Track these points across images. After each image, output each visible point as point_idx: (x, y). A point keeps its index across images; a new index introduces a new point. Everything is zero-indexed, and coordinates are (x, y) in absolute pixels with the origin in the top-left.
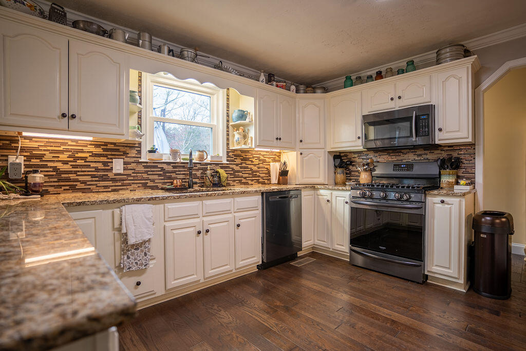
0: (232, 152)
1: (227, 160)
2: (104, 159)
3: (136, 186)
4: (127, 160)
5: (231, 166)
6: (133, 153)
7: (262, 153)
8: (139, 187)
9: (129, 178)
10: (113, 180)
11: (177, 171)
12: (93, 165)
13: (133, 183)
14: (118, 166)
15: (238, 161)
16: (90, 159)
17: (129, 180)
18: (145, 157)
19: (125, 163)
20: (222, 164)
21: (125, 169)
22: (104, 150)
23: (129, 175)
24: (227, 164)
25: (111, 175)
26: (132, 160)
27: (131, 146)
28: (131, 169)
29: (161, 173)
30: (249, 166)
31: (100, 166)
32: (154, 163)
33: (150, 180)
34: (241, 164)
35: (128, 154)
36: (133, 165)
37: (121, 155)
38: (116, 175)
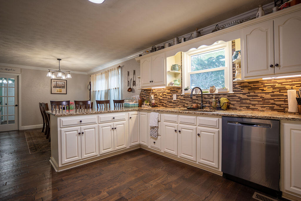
0: (238, 84)
1: (233, 91)
2: (170, 95)
3: (181, 106)
4: (178, 94)
5: (238, 95)
6: (179, 91)
7: (278, 81)
8: (182, 106)
9: (178, 102)
10: (174, 103)
11: (198, 99)
12: (168, 97)
13: (180, 105)
14: (175, 97)
15: (246, 91)
16: (167, 95)
17: (178, 103)
18: (184, 93)
19: (177, 96)
20: (229, 94)
21: (177, 98)
22: (171, 91)
23: (178, 101)
24: (234, 94)
25: (172, 101)
26: (179, 94)
27: (179, 88)
28: (179, 98)
29: (191, 100)
30: (259, 95)
31: (169, 97)
32: (187, 95)
33: (186, 103)
34: (249, 93)
35: (178, 92)
36: (180, 96)
37: (175, 92)
38: (174, 101)
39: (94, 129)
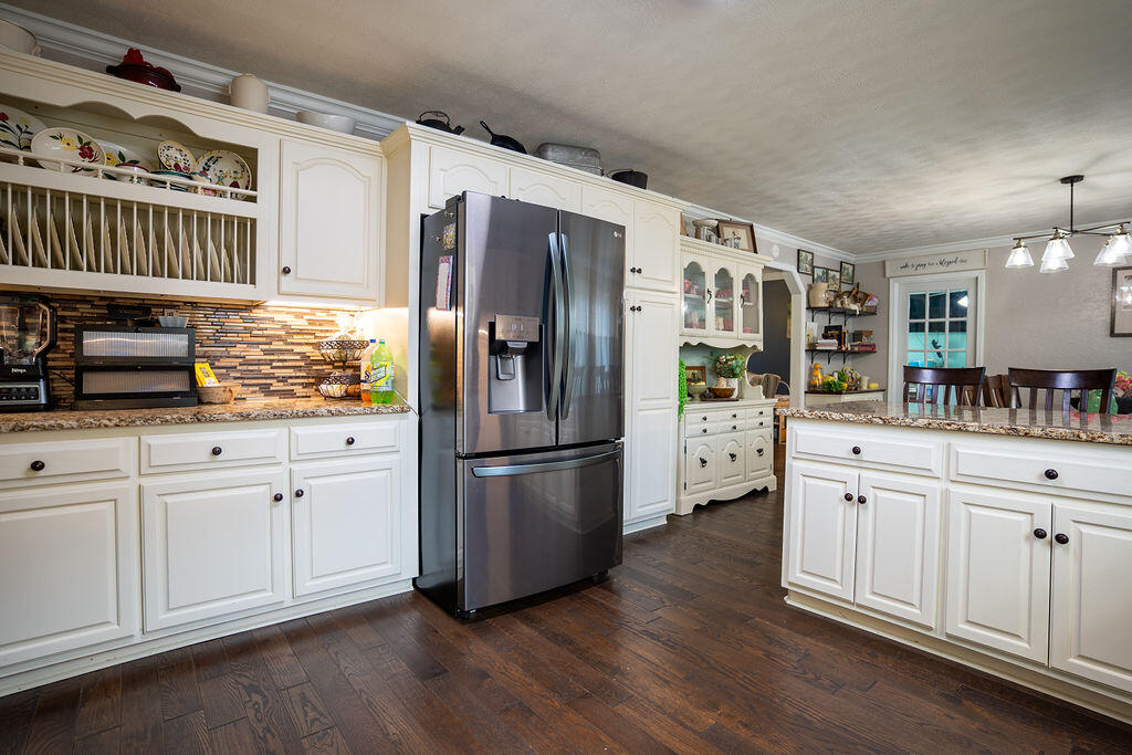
39: (919, 500)
